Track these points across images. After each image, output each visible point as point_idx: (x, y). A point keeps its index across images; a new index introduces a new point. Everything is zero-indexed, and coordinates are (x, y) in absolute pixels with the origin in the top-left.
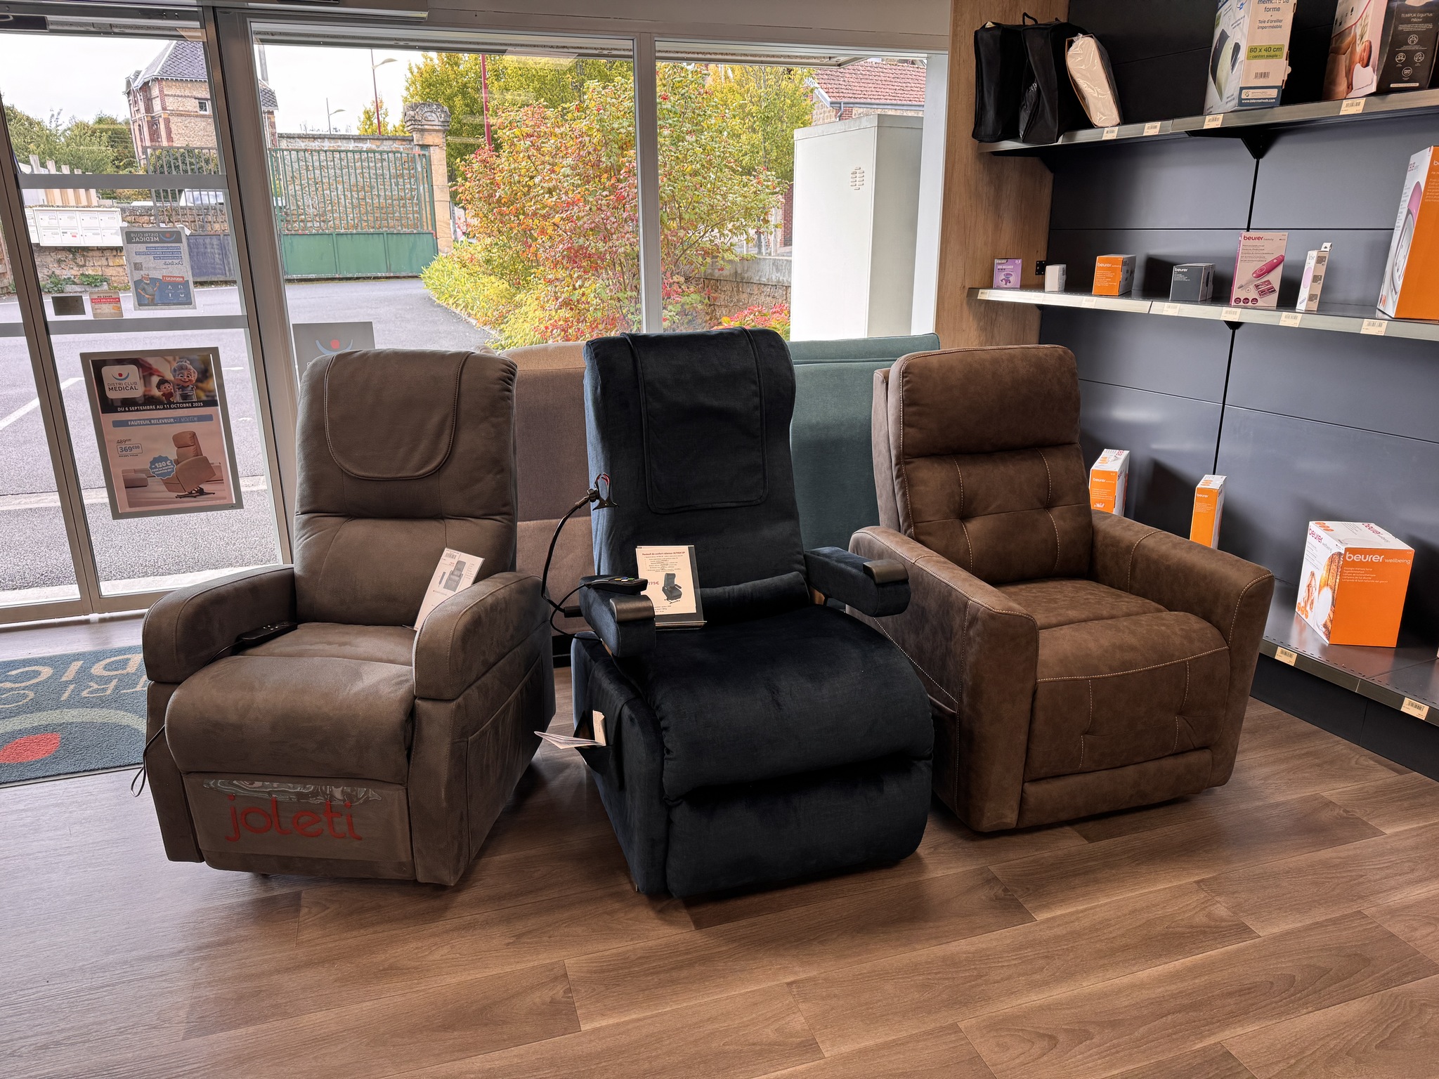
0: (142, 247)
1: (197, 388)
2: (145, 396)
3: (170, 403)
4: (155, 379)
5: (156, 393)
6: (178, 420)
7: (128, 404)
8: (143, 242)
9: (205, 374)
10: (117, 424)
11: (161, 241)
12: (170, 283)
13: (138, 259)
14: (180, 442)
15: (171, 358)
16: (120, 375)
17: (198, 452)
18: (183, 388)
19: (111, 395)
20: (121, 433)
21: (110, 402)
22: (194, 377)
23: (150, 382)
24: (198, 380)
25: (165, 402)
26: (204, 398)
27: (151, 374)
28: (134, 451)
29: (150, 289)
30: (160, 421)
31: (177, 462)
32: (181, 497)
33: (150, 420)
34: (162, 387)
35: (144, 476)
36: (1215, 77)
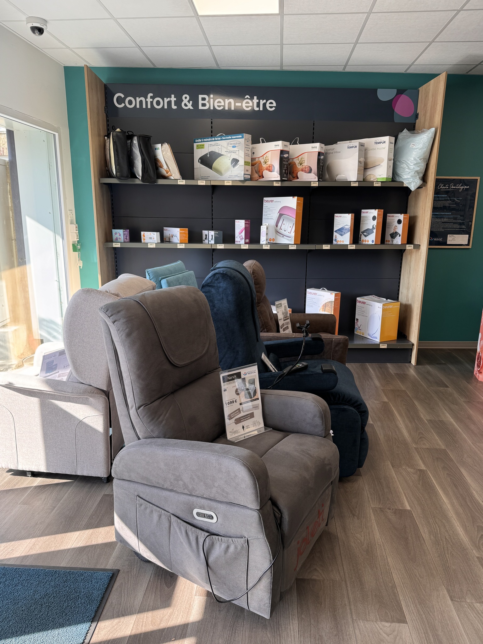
36: (210, 167)
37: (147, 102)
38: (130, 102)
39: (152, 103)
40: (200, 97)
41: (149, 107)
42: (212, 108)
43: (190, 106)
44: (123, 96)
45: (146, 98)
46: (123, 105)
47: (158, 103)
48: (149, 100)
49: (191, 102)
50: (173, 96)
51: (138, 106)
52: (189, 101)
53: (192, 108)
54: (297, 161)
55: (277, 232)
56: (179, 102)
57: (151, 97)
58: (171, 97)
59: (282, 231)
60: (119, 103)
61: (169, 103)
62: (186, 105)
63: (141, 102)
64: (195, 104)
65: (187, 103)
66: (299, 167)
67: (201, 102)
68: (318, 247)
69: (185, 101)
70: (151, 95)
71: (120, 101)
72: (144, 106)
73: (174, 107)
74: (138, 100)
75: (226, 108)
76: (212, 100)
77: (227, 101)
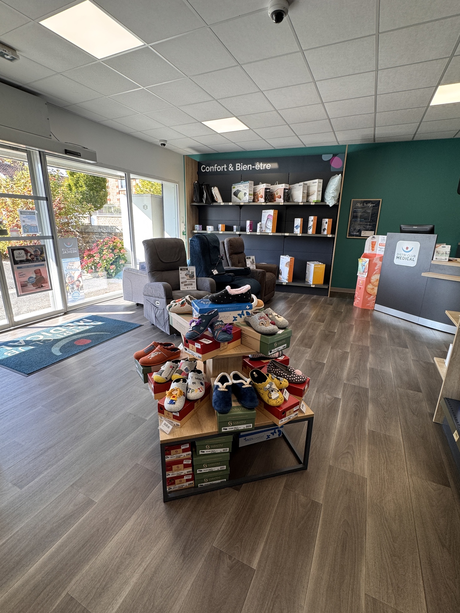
1: (41, 256)
3: (33, 261)
4: (29, 254)
5: (29, 258)
7: (21, 262)
10: (18, 268)
11: (30, 214)
12: (32, 226)
16: (19, 253)
18: (37, 256)
19: (16, 259)
20: (20, 271)
21: (16, 261)
22: (39, 253)
24: (41, 254)
25: (32, 261)
28: (24, 276)
29: (27, 228)
30: (31, 266)
31: (36, 278)
33: (28, 266)
34: (31, 256)
35: (26, 283)
36: (237, 196)
37: (214, 168)
38: (208, 169)
39: (216, 169)
40: (237, 164)
41: (215, 171)
42: (242, 170)
43: (232, 169)
44: (205, 166)
45: (214, 167)
46: (205, 170)
47: (219, 169)
48: (215, 167)
50: (225, 165)
51: (211, 171)
52: (232, 167)
53: (233, 170)
54: (275, 193)
55: (266, 227)
56: (227, 168)
57: (216, 166)
59: (268, 226)
60: (203, 170)
61: (224, 168)
62: (230, 169)
63: (212, 168)
64: (235, 168)
65: (231, 168)
66: (276, 196)
67: (237, 167)
68: (283, 234)
69: (230, 167)
71: (204, 168)
72: (213, 171)
73: (226, 170)
74: (211, 168)
75: (248, 169)
76: (242, 166)
77: (248, 166)
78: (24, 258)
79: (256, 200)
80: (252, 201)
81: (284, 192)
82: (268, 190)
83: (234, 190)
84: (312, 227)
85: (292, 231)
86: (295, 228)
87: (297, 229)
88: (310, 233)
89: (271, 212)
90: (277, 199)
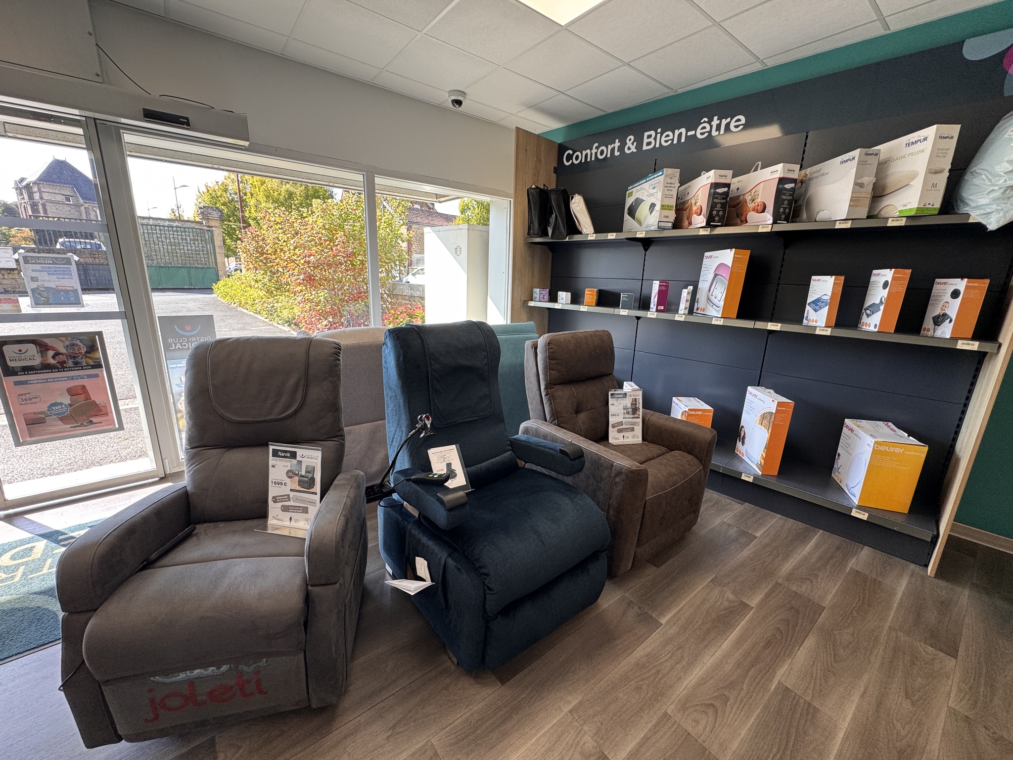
0: (38, 267)
1: (86, 357)
2: (42, 364)
3: (63, 368)
4: (51, 353)
5: (52, 361)
6: (72, 378)
7: (26, 370)
8: (39, 263)
9: (92, 348)
10: (17, 383)
11: (54, 263)
12: (63, 291)
13: (34, 274)
14: (71, 392)
15: (63, 339)
16: (20, 351)
17: (88, 397)
18: (74, 357)
19: (11, 364)
20: (21, 389)
21: (11, 369)
22: (84, 350)
23: (46, 355)
24: (87, 352)
25: (61, 367)
26: (92, 363)
27: (48, 350)
28: (33, 400)
29: (45, 294)
30: (54, 380)
31: (70, 405)
32: (74, 427)
33: (47, 379)
34: (57, 358)
35: (43, 416)
36: (633, 217)
37: (591, 154)
38: (577, 158)
39: (596, 153)
40: (646, 134)
41: (593, 159)
42: (657, 146)
43: (634, 150)
44: (572, 152)
45: (591, 149)
46: (571, 161)
47: (602, 152)
48: (594, 151)
49: (635, 143)
50: (617, 141)
51: (583, 161)
52: (633, 144)
54: (748, 198)
55: (708, 299)
56: (621, 149)
57: (596, 148)
58: (615, 143)
59: (712, 298)
60: (568, 161)
61: (613, 150)
62: (629, 148)
63: (587, 154)
64: (639, 146)
65: (631, 146)
67: (646, 140)
68: (760, 325)
69: (629, 144)
70: (596, 145)
71: (569, 157)
72: (589, 160)
73: (617, 153)
74: (584, 153)
75: (675, 142)
76: (659, 135)
77: (677, 132)
78: (37, 361)
79: (686, 223)
80: (670, 225)
81: (779, 192)
82: (720, 191)
83: (629, 201)
84: (882, 308)
85: (798, 317)
86: (808, 307)
87: (816, 311)
88: (872, 329)
89: (727, 256)
90: (752, 216)
